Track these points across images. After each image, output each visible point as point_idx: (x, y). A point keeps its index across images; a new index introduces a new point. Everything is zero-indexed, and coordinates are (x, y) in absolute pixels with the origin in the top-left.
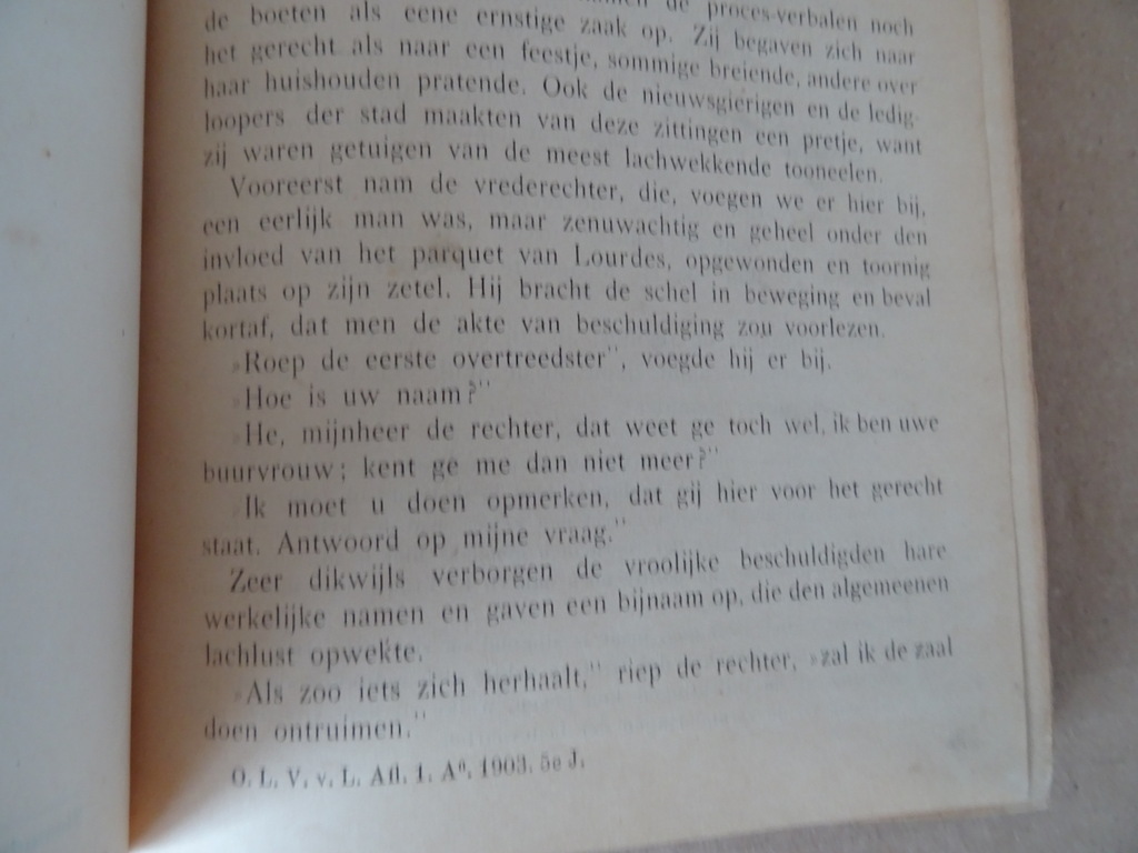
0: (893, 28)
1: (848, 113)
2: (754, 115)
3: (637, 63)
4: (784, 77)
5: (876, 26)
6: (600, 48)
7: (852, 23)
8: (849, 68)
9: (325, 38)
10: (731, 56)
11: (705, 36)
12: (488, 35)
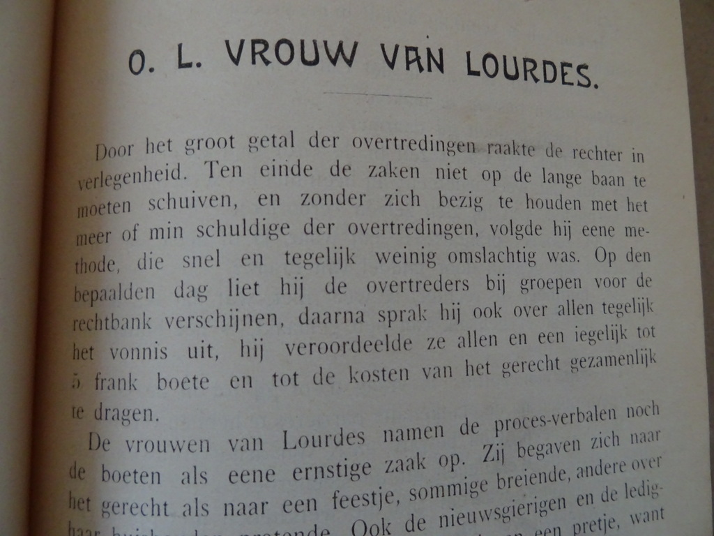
0: (644, 412)
1: (609, 496)
2: (534, 516)
3: (436, 492)
4: (559, 475)
5: (632, 413)
6: (402, 484)
7: (612, 413)
8: (609, 455)
9: (159, 500)
10: (515, 466)
11: (493, 454)
12: (302, 490)
